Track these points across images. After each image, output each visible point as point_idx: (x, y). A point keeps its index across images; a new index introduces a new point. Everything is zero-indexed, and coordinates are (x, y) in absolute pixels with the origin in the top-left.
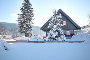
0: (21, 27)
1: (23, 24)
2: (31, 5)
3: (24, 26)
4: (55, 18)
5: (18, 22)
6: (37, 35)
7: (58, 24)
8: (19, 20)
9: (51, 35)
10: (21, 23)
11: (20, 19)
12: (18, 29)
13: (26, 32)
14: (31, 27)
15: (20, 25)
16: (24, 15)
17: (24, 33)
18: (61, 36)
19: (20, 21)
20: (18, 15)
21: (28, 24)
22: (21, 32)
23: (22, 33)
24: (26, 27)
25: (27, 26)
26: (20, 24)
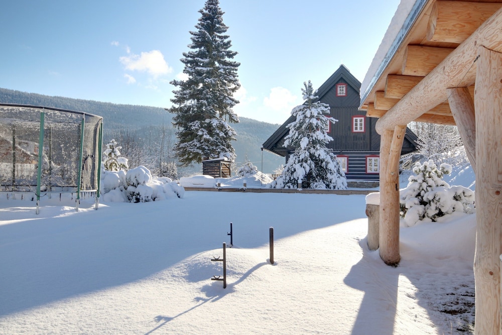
0: (188, 135)
1: (195, 125)
2: (226, 41)
3: (200, 133)
4: (308, 114)
5: (175, 115)
6: (251, 172)
7: (315, 136)
8: (177, 106)
9: (292, 173)
10: (185, 117)
11: (180, 100)
12: (173, 146)
13: (207, 155)
14: (227, 137)
15: (182, 129)
16: (197, 84)
17: (199, 160)
18: (329, 176)
19: (181, 109)
20: (175, 83)
21: (215, 123)
22: (186, 157)
23: (191, 160)
24: (208, 137)
25: (210, 133)
26: (179, 124)
